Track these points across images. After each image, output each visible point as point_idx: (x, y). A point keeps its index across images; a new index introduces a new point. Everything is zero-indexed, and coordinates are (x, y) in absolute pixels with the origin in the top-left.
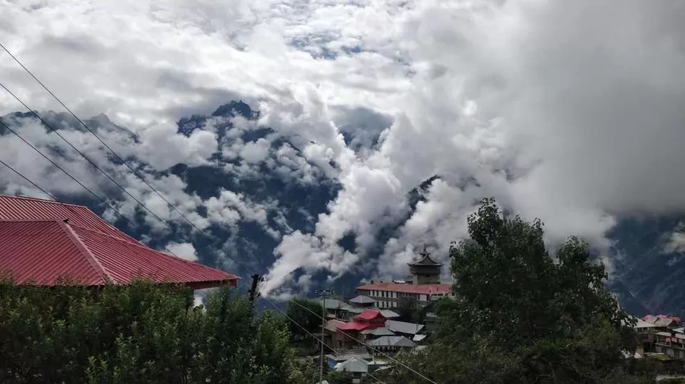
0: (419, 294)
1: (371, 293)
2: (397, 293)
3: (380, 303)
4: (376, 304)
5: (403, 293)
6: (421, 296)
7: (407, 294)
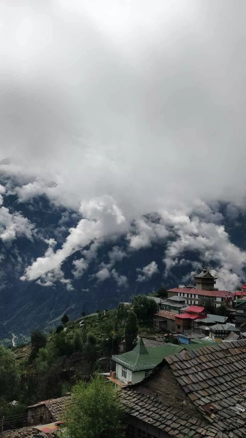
0: (216, 297)
1: (179, 294)
2: (199, 295)
3: (189, 301)
4: (186, 302)
5: (204, 296)
6: (217, 298)
7: (206, 296)
